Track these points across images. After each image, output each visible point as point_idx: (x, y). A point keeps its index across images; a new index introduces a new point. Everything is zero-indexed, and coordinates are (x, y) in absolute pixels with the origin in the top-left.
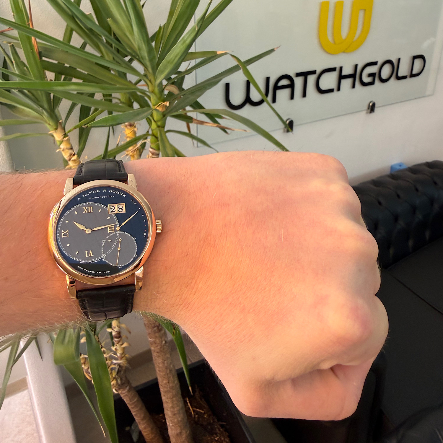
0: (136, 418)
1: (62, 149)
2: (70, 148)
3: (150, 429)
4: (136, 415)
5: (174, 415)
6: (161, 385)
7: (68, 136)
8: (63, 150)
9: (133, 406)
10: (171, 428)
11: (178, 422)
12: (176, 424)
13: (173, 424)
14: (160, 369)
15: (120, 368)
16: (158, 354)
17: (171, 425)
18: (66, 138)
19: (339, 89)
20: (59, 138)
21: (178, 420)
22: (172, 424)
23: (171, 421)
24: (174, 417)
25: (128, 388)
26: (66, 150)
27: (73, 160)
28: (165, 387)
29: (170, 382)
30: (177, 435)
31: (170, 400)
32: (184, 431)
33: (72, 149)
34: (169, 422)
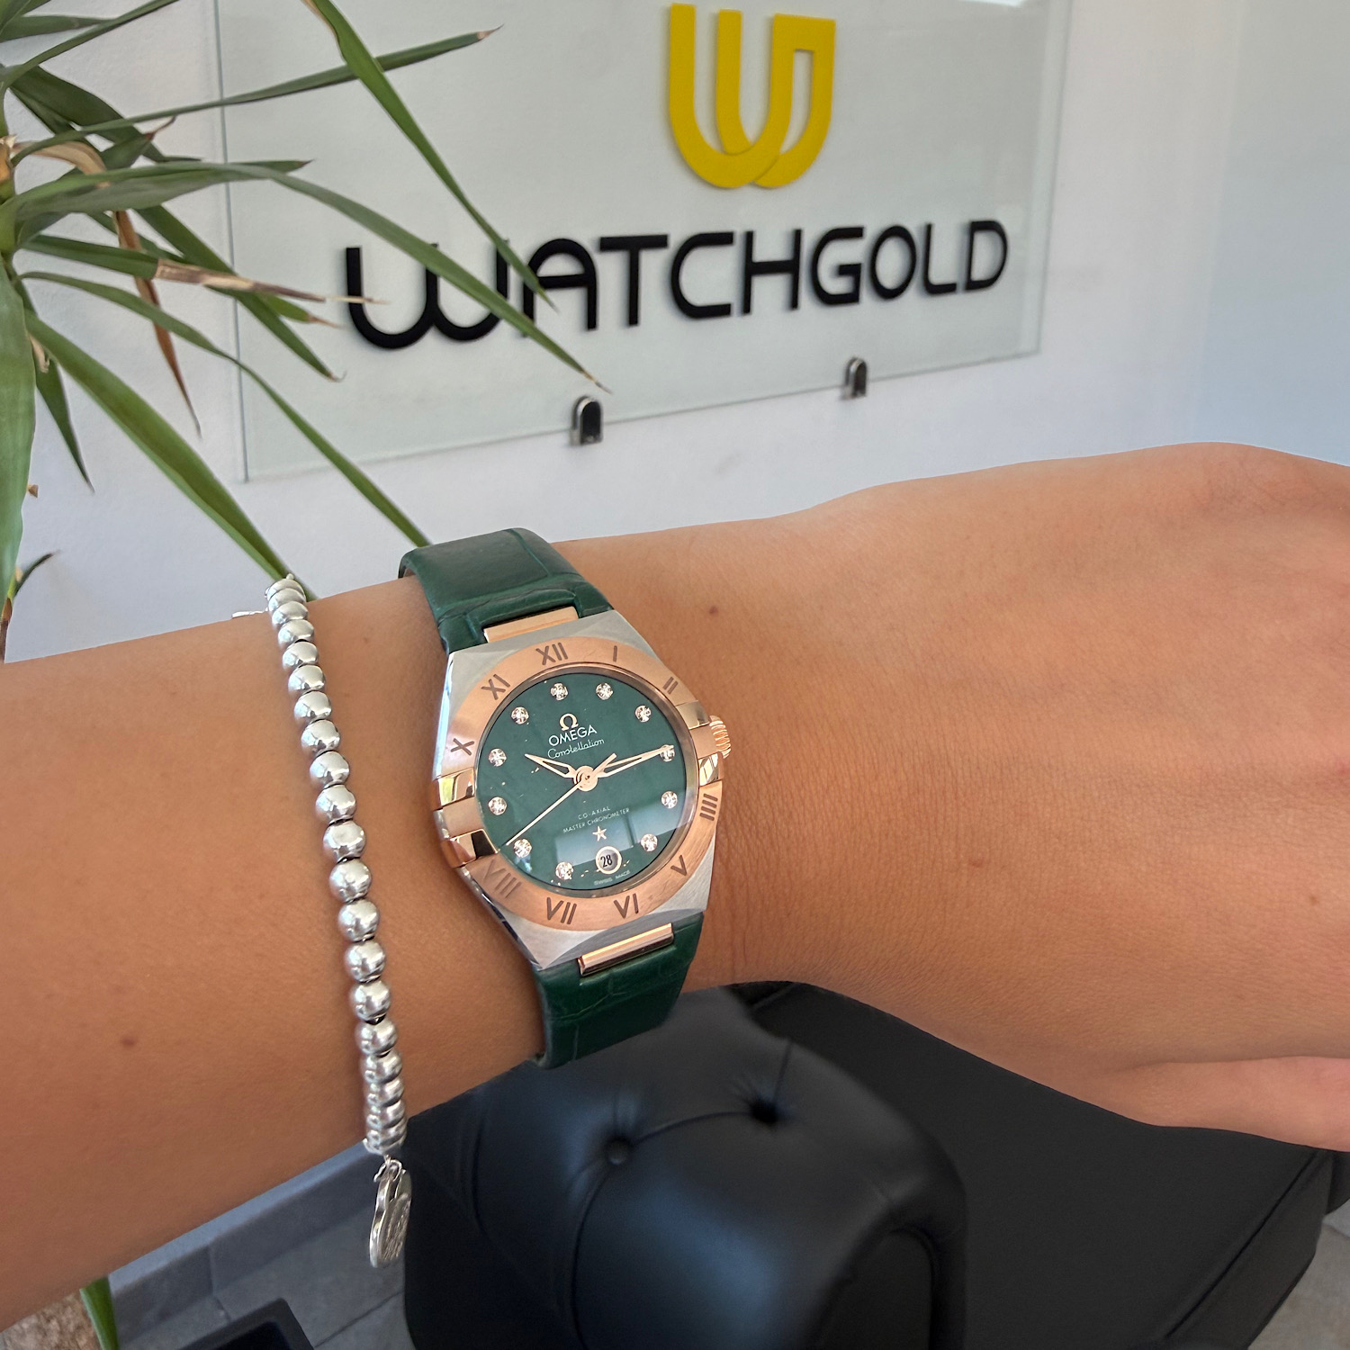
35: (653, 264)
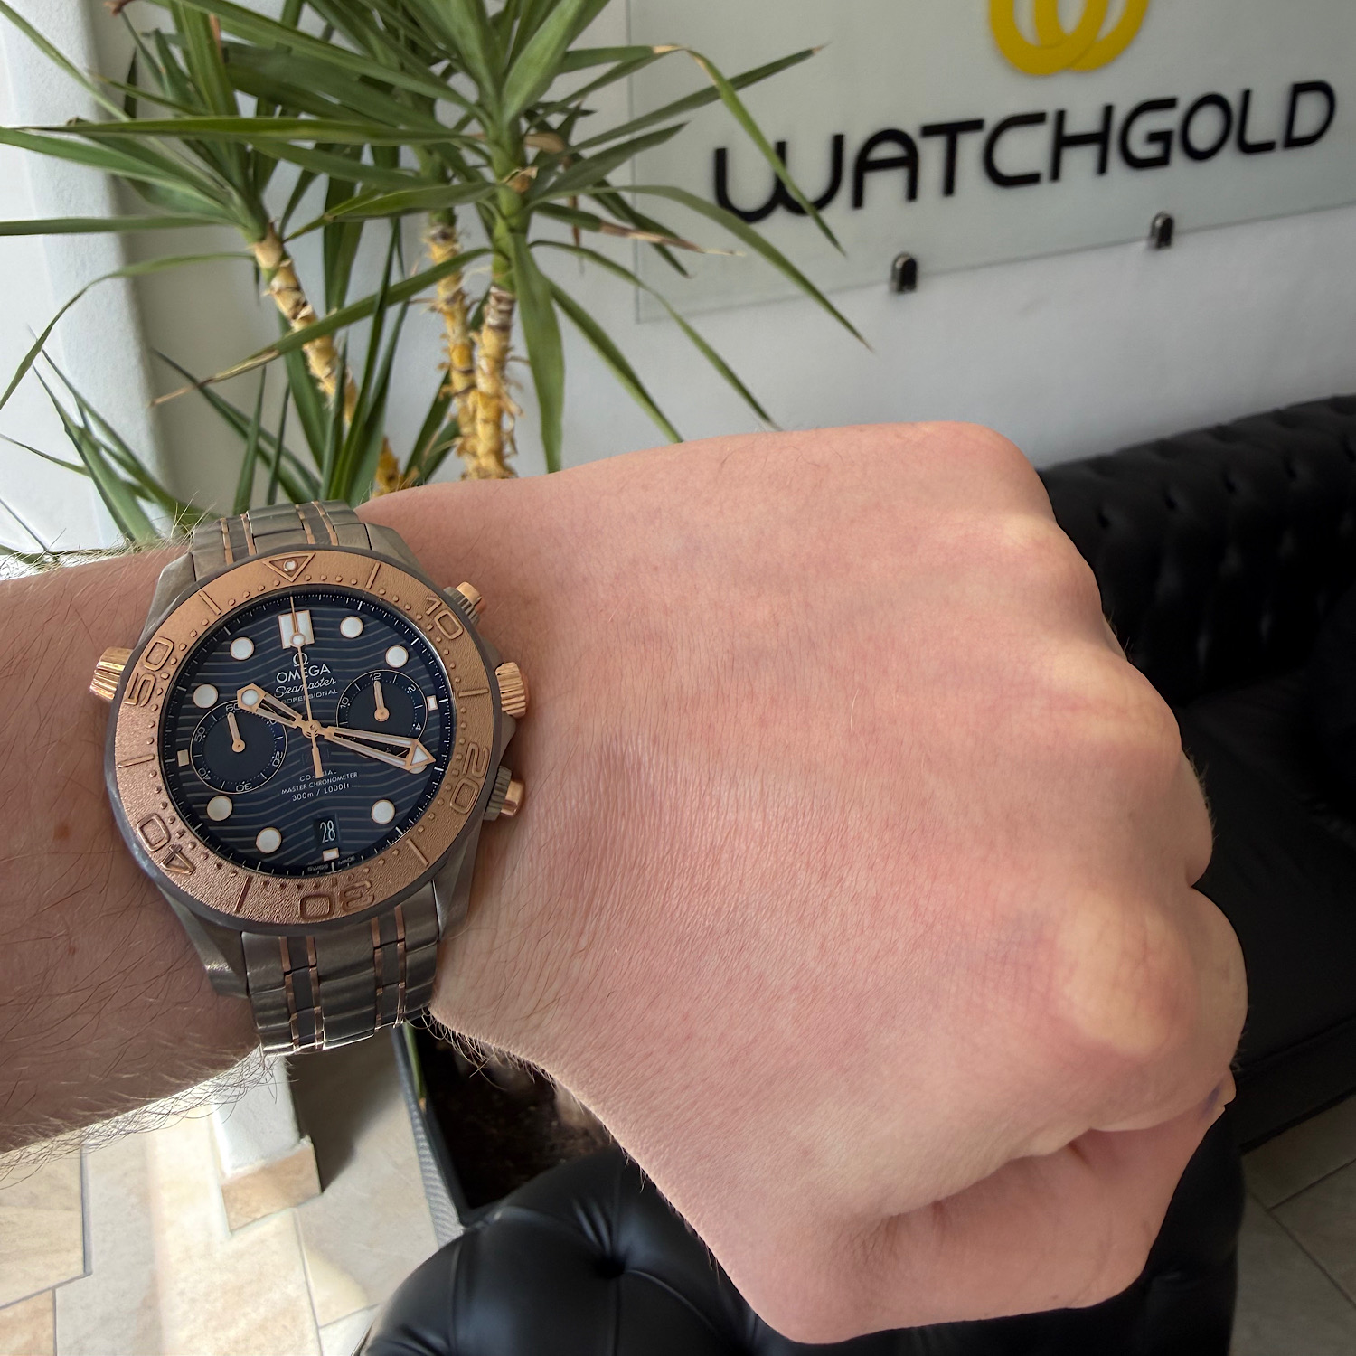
1: (276, 290)
2: (295, 287)
7: (288, 257)
8: (279, 292)
18: (286, 263)
19: (1055, 174)
20: (268, 261)
26: (286, 293)
35: (971, 146)
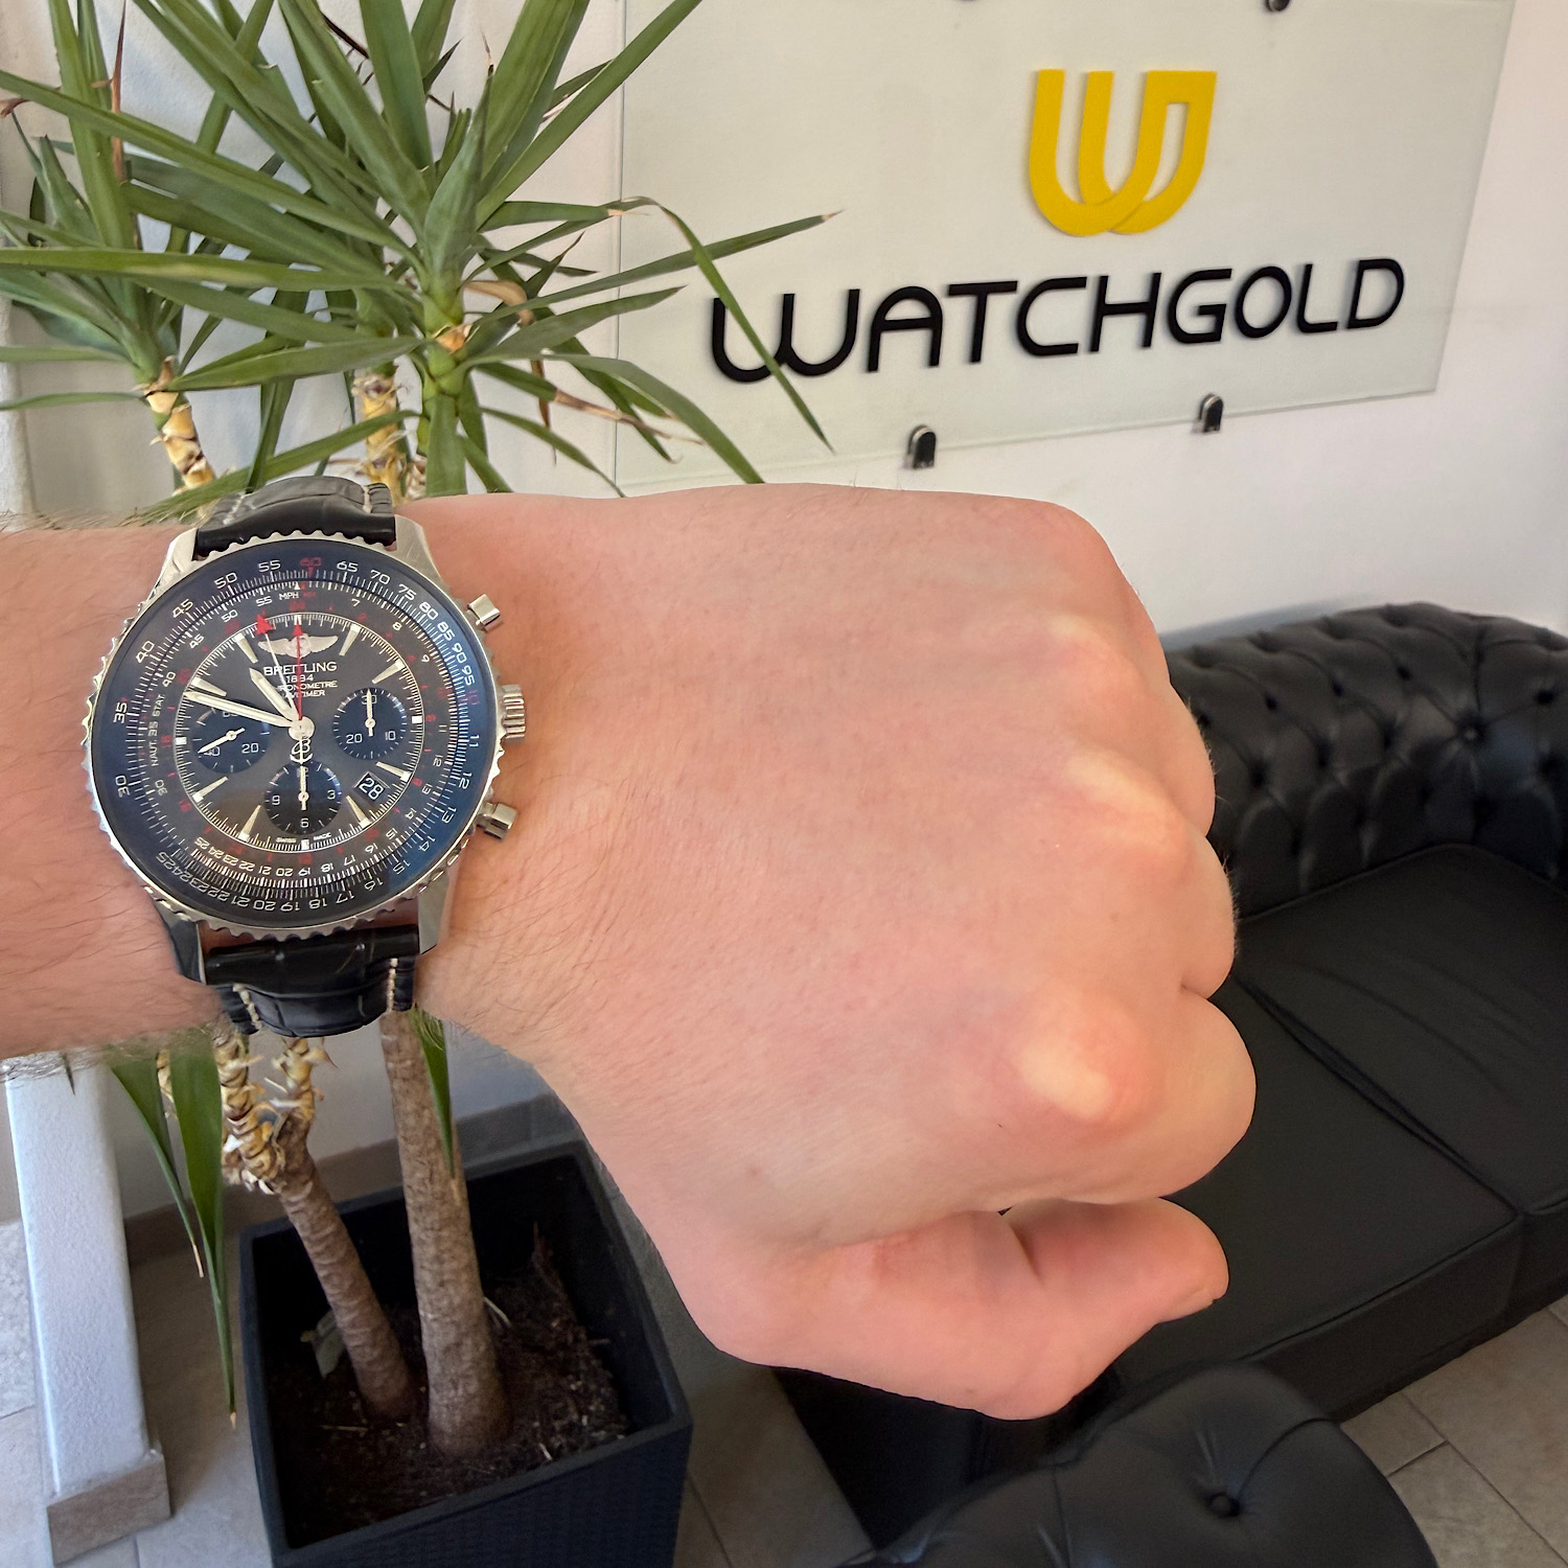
0: (328, 1289)
1: (166, 438)
2: (191, 437)
3: (368, 1330)
4: (327, 1278)
5: (442, 1284)
6: (410, 1187)
7: (185, 402)
8: (170, 441)
9: (319, 1248)
10: (430, 1328)
11: (453, 1309)
12: (445, 1315)
13: (437, 1316)
14: (409, 1134)
15: (289, 1124)
16: (405, 1086)
17: (430, 1316)
18: (182, 408)
19: (1093, 346)
20: (161, 405)
21: (451, 1303)
22: (432, 1313)
23: (431, 1303)
24: (442, 1290)
25: (309, 1187)
26: (178, 443)
27: (194, 473)
28: (420, 1192)
29: (436, 1177)
30: (447, 1350)
31: (430, 1233)
32: (469, 1342)
33: (194, 439)
34: (424, 1310)
35: (1001, 308)
